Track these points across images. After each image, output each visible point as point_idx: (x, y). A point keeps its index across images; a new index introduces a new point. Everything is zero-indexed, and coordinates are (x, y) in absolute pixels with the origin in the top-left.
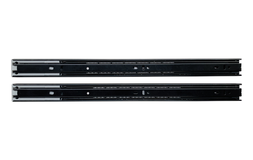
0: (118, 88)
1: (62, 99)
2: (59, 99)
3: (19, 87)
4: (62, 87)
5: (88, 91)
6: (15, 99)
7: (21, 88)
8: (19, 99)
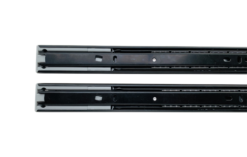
0: (201, 91)
1: (113, 107)
2: (109, 108)
3: (47, 88)
4: (113, 89)
5: (155, 95)
6: (40, 108)
7: (50, 90)
8: (47, 108)
